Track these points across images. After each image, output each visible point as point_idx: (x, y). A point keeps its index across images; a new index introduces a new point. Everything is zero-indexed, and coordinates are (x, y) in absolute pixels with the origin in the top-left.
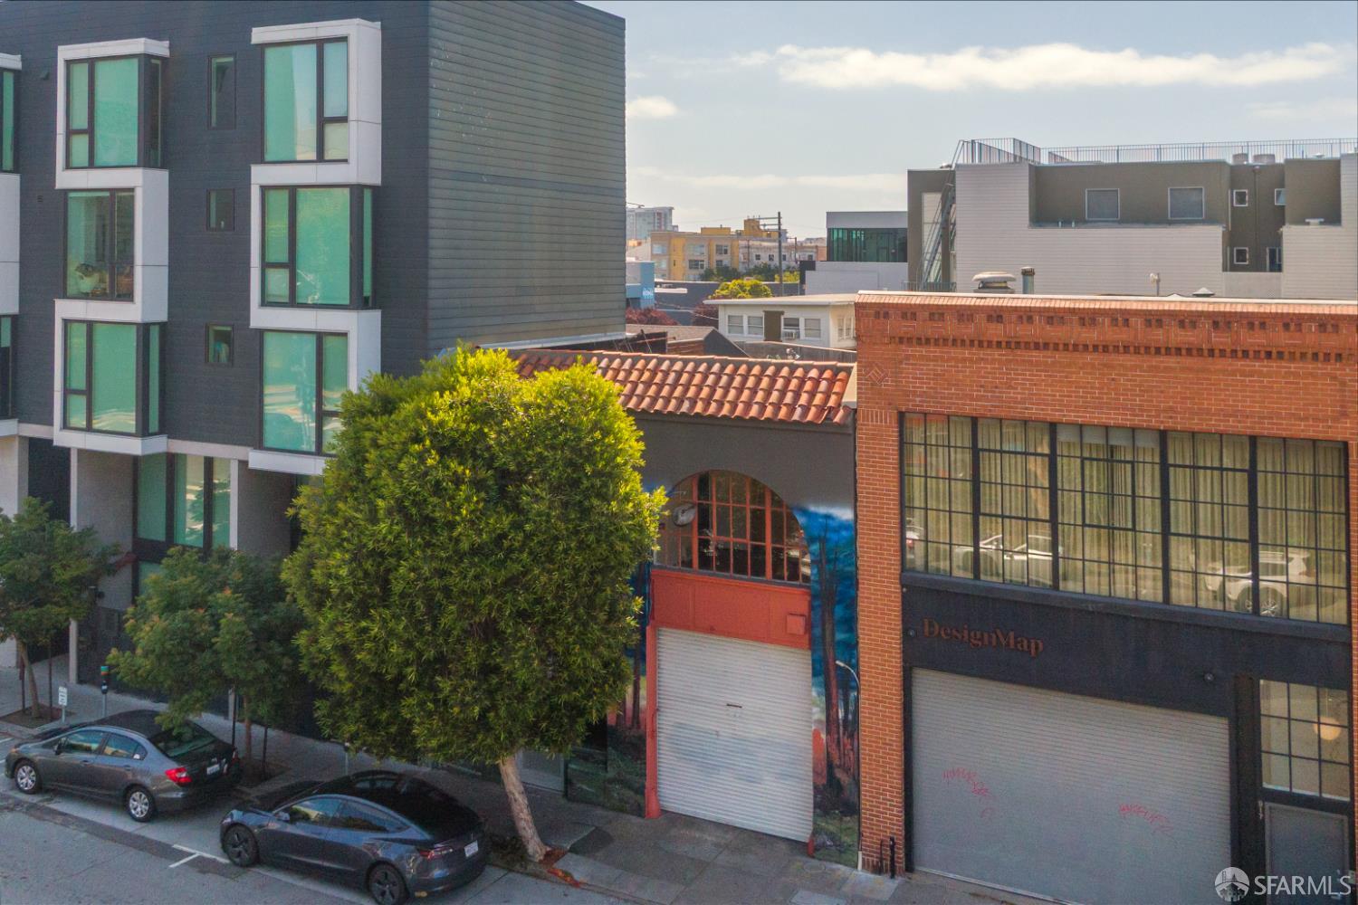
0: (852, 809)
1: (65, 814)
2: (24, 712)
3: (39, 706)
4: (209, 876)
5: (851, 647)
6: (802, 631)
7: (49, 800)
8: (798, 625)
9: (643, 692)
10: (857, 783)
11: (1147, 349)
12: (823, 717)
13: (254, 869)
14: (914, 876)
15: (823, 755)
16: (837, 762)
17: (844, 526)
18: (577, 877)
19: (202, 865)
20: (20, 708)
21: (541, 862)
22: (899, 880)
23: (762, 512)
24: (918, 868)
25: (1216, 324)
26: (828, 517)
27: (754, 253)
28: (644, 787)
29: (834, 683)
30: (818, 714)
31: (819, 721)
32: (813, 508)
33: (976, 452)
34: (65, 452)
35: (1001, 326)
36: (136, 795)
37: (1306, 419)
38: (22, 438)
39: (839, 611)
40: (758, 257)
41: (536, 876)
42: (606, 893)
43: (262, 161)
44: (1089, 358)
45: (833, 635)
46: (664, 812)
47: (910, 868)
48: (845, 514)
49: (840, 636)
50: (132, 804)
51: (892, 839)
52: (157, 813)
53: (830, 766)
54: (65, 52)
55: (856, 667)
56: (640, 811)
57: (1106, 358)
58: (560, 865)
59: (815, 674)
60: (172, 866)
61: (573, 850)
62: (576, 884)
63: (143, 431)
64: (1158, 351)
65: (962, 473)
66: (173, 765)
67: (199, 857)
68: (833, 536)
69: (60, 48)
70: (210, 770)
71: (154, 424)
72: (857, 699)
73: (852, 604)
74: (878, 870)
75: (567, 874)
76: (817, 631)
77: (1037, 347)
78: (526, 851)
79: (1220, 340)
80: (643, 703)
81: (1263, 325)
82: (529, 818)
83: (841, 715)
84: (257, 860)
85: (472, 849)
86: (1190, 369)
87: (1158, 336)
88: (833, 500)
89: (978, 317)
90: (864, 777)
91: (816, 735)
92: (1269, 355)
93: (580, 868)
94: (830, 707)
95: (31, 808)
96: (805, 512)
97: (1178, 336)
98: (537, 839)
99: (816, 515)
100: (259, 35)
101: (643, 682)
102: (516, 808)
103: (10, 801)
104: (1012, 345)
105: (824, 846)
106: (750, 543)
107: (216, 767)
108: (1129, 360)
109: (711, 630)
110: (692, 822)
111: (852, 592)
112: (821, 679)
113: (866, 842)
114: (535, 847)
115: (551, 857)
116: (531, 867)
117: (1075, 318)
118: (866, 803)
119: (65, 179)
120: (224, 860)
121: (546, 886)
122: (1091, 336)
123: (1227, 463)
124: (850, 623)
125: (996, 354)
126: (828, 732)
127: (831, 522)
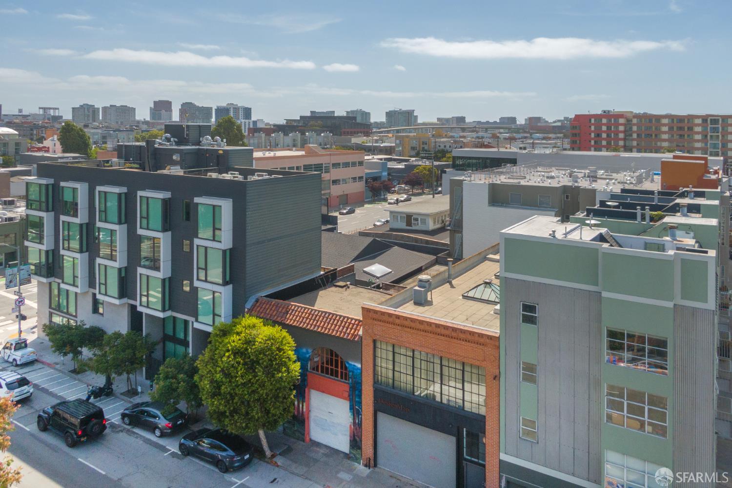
0: (360, 448)
1: (137, 434)
2: (128, 391)
3: (133, 389)
4: (175, 459)
5: (360, 403)
6: (347, 396)
7: (133, 428)
8: (346, 394)
9: (304, 407)
10: (361, 441)
11: (436, 333)
12: (352, 421)
13: (188, 457)
14: (376, 469)
15: (352, 432)
16: (356, 434)
17: (358, 369)
18: (279, 463)
19: (173, 455)
20: (127, 390)
21: (269, 458)
22: (371, 469)
23: (338, 360)
24: (378, 466)
25: (453, 330)
26: (354, 365)
27: (438, 144)
28: (304, 434)
29: (355, 412)
30: (351, 420)
31: (351, 422)
32: (350, 362)
33: (394, 353)
34: (141, 313)
35: (399, 320)
36: (157, 430)
37: (475, 359)
38: (128, 304)
39: (357, 392)
40: (440, 146)
41: (267, 462)
42: (286, 470)
43: (197, 237)
44: (422, 333)
45: (355, 399)
46: (311, 440)
47: (375, 465)
48: (359, 366)
49: (357, 399)
50: (156, 432)
51: (369, 458)
52: (163, 435)
53: (354, 436)
54: (140, 193)
55: (361, 409)
56: (304, 441)
57: (426, 334)
58: (275, 459)
59: (350, 409)
60: (165, 455)
61: (280, 454)
62: (278, 466)
63: (164, 310)
64: (439, 334)
65: (391, 358)
66: (167, 422)
67: (173, 452)
68: (355, 371)
69: (138, 192)
70: (178, 423)
71: (167, 307)
72: (361, 418)
73: (360, 391)
74: (366, 466)
75: (276, 462)
76: (351, 397)
77: (408, 327)
78: (265, 454)
79: (454, 334)
80: (304, 410)
81: (464, 332)
82: (267, 445)
83: (357, 422)
84: (188, 454)
85: (247, 457)
86: (446, 341)
87: (438, 330)
88: (356, 361)
89: (394, 317)
90: (363, 440)
91: (350, 426)
92: (466, 341)
93: (280, 460)
94: (354, 419)
95: (128, 430)
96: (348, 363)
97: (444, 331)
98: (269, 451)
99: (351, 365)
100: (197, 200)
101: (305, 404)
102: (263, 443)
103: (122, 428)
104: (403, 326)
105: (352, 457)
106: (334, 369)
107: (180, 422)
108: (431, 335)
109: (323, 392)
110: (318, 444)
111: (360, 388)
112: (352, 411)
113: (363, 457)
114: (268, 453)
115: (273, 456)
116: (266, 460)
117: (418, 322)
118: (363, 447)
119: (140, 232)
120: (180, 453)
121: (269, 466)
122: (422, 327)
123: (457, 367)
124: (360, 396)
125: (398, 327)
126: (354, 426)
127: (355, 367)
